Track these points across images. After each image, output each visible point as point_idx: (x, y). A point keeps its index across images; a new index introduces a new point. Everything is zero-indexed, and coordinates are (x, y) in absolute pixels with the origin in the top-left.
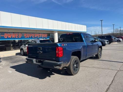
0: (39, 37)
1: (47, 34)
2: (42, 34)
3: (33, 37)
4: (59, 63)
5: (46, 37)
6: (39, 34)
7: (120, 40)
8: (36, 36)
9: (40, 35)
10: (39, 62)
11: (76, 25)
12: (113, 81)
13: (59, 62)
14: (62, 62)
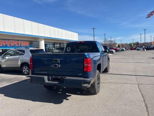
0: (17, 46)
1: (29, 42)
2: (22, 42)
3: (8, 46)
4: (88, 80)
5: (28, 46)
6: (17, 42)
7: (113, 52)
8: (12, 44)
9: (19, 42)
10: (54, 80)
11: (67, 32)
12: (142, 96)
13: (88, 78)
14: (92, 78)
